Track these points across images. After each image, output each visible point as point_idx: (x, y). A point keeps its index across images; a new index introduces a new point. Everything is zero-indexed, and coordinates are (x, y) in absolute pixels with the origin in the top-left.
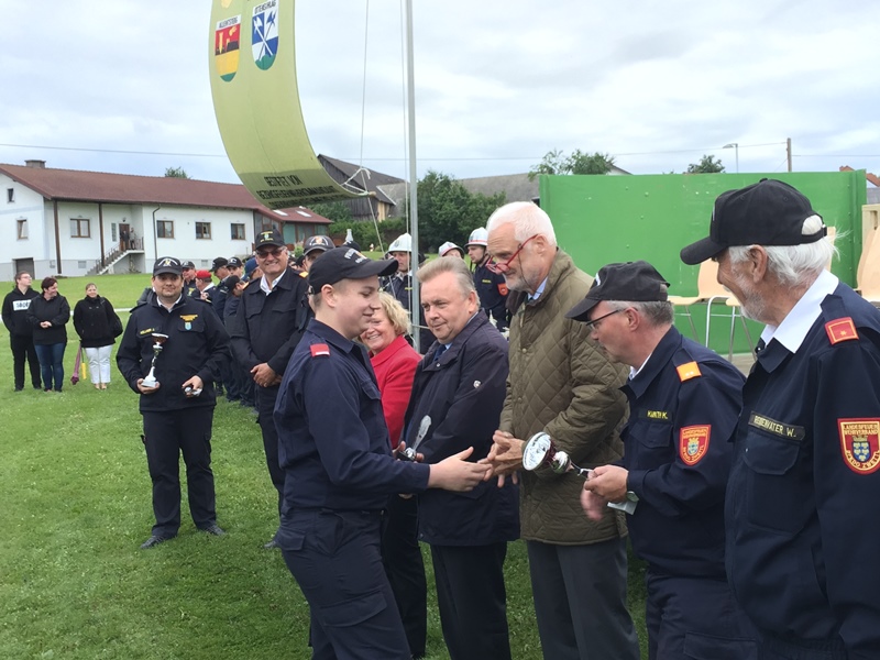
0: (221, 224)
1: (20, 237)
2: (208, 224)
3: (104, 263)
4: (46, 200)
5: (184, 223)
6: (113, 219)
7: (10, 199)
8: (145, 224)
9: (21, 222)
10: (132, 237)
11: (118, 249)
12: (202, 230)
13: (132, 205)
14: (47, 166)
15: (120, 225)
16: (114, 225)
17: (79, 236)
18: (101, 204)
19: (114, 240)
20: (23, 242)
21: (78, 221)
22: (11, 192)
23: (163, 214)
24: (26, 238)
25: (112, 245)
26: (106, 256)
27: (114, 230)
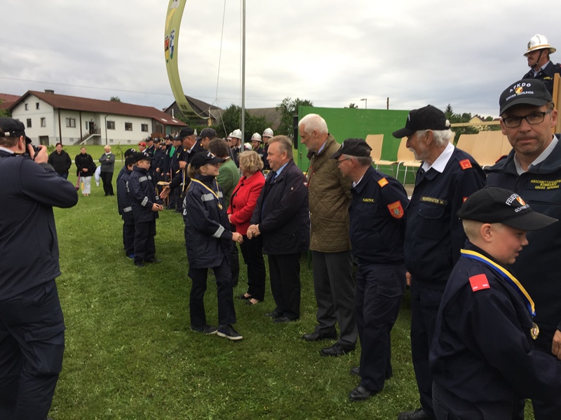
0: (137, 124)
1: (42, 126)
2: (131, 124)
3: (82, 139)
4: (54, 109)
5: (120, 123)
6: (86, 119)
7: (37, 108)
8: (102, 122)
9: (42, 119)
10: (95, 128)
11: (88, 133)
12: (128, 127)
13: (96, 114)
14: (55, 93)
15: (90, 123)
16: (86, 122)
17: (70, 126)
18: (81, 112)
19: (87, 129)
20: (43, 128)
21: (70, 120)
22: (38, 104)
23: (110, 119)
24: (45, 126)
25: (86, 131)
26: (83, 136)
27: (87, 124)
